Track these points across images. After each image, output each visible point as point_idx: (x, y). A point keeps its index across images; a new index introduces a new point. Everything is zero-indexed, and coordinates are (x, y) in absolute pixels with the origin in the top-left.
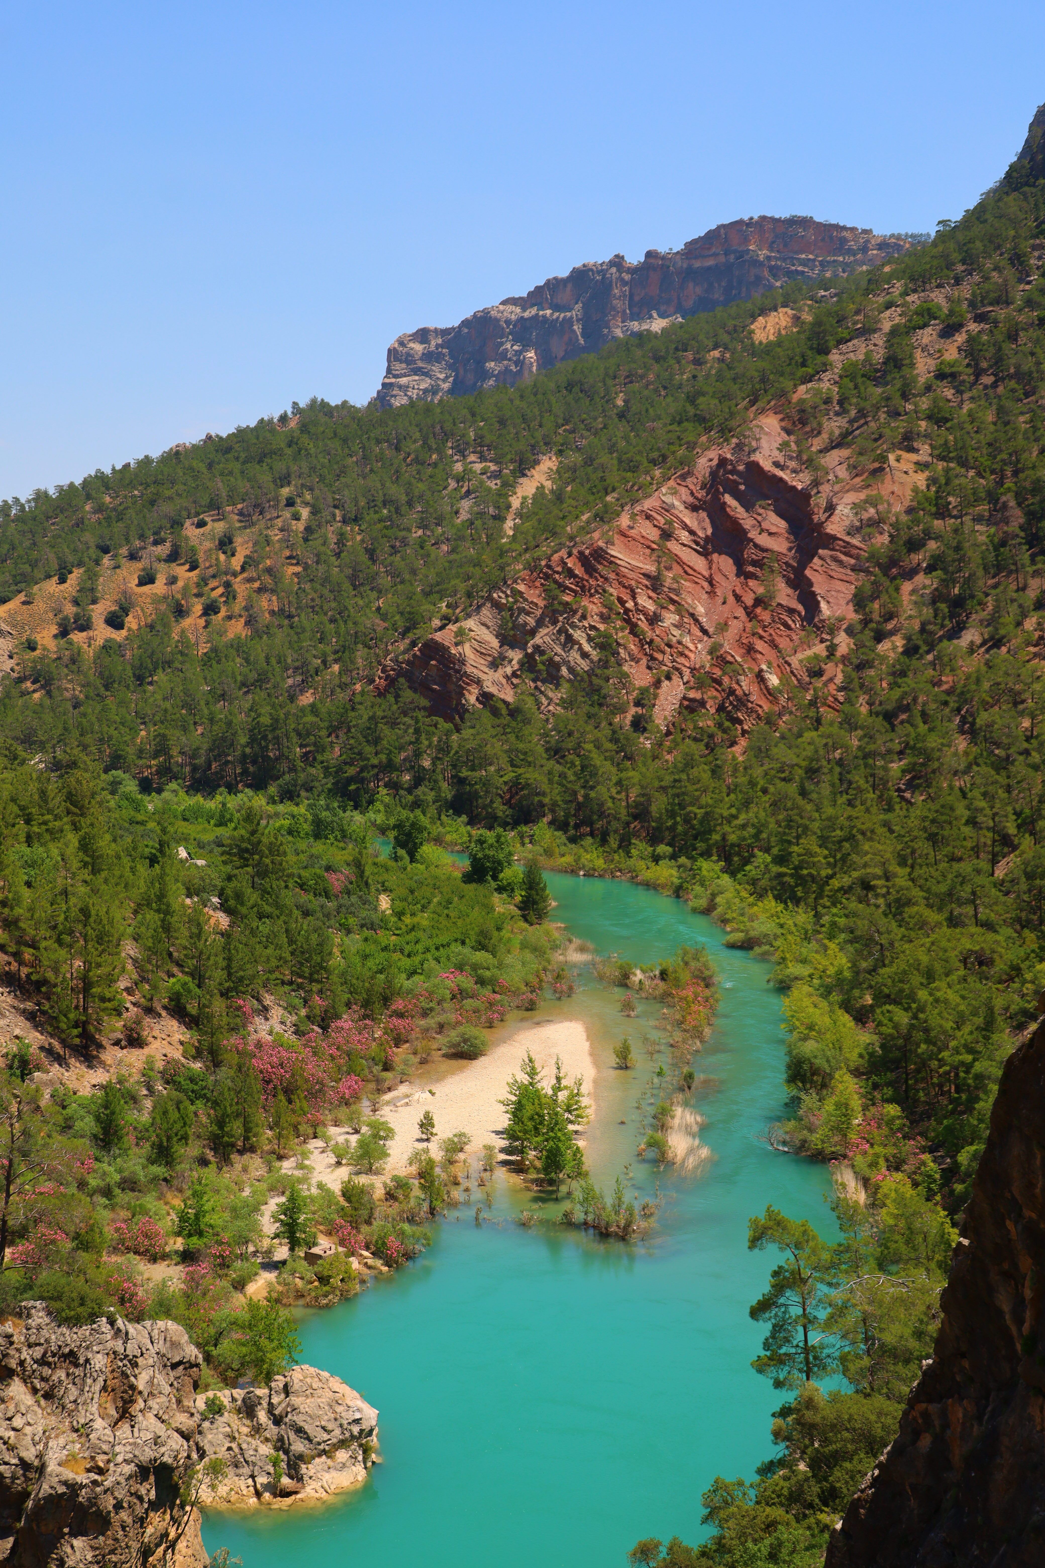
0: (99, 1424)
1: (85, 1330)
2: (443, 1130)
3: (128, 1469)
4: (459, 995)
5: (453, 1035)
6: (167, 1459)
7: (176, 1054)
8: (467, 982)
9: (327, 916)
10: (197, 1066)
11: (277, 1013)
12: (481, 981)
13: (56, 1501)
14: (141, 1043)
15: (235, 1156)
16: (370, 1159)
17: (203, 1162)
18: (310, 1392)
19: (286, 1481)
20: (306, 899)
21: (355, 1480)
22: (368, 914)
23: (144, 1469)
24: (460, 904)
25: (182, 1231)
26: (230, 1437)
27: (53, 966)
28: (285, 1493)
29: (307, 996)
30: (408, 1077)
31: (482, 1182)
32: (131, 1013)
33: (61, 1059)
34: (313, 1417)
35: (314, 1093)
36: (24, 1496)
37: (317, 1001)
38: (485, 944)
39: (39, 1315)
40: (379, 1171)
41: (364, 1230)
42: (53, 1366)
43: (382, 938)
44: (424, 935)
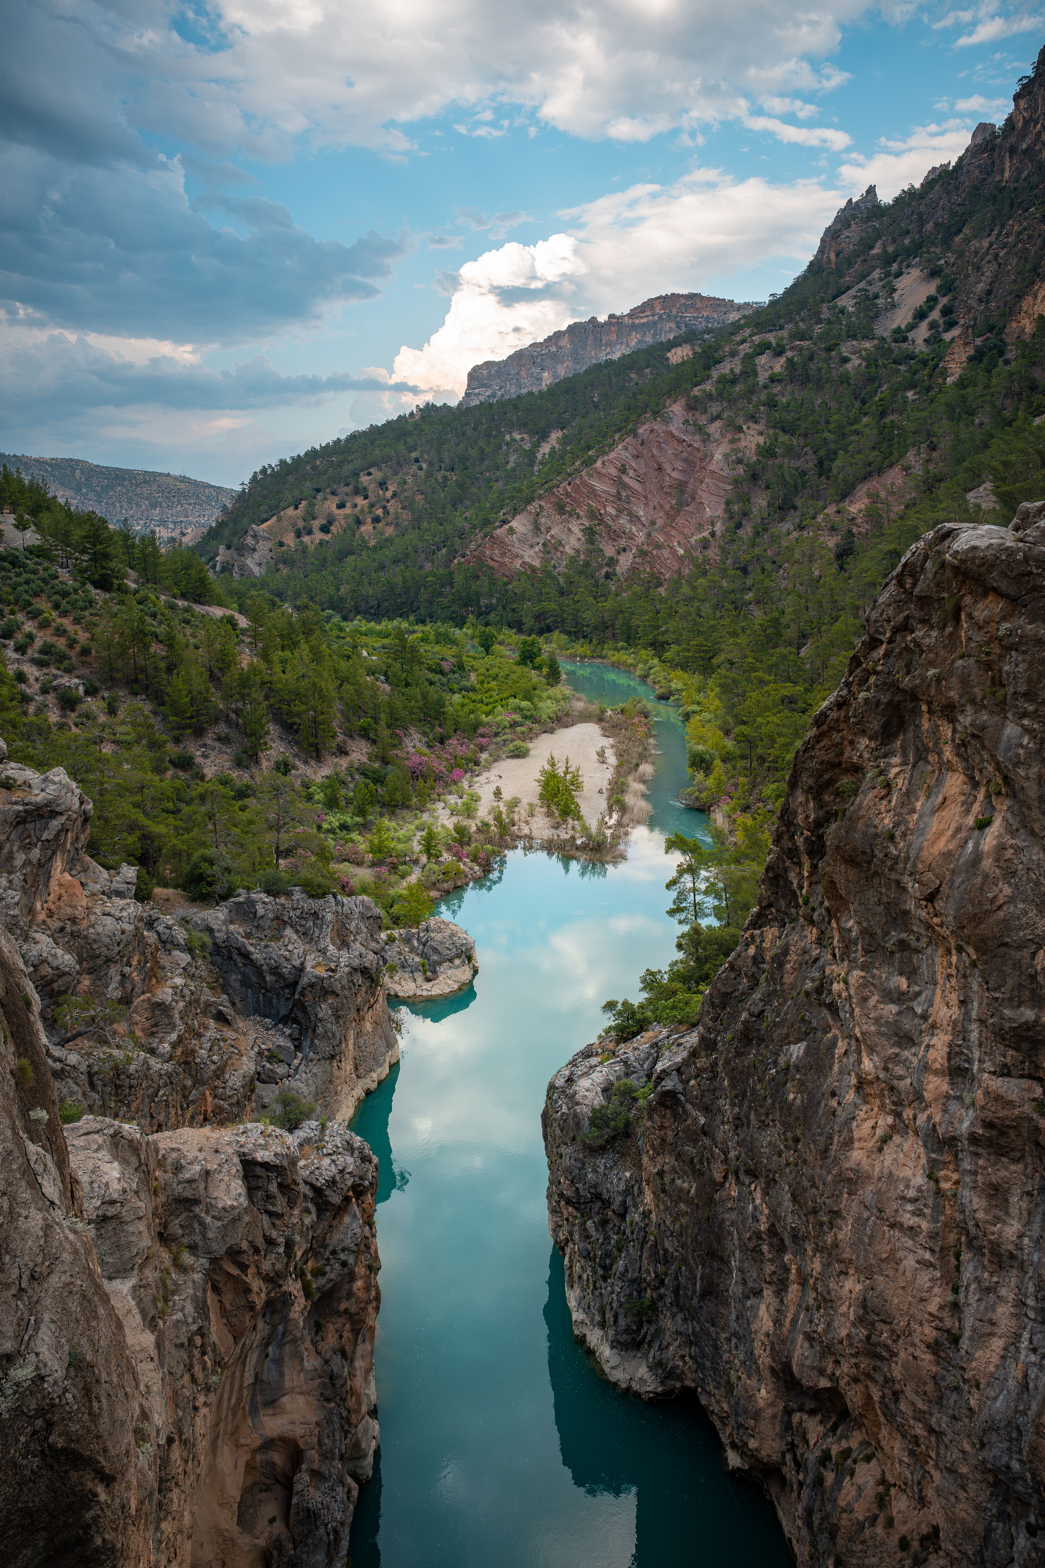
0: (331, 947)
1: (321, 901)
2: (507, 796)
3: (347, 970)
4: (514, 725)
5: (511, 746)
6: (367, 965)
7: (365, 759)
8: (517, 717)
9: (443, 684)
10: (376, 765)
11: (417, 736)
12: (526, 717)
13: (312, 985)
14: (347, 754)
15: (398, 811)
16: (469, 812)
17: (382, 815)
18: (439, 930)
19: (429, 974)
20: (431, 676)
21: (464, 974)
22: (464, 683)
23: (355, 970)
24: (514, 676)
25: (372, 851)
26: (400, 953)
27: (298, 715)
28: (428, 980)
29: (433, 727)
30: (488, 768)
31: (527, 823)
32: (340, 738)
33: (306, 762)
34: (442, 943)
35: (438, 778)
36: (296, 983)
37: (438, 730)
38: (528, 697)
39: (298, 894)
40: (474, 818)
41: (467, 848)
42: (306, 919)
43: (473, 695)
44: (494, 694)
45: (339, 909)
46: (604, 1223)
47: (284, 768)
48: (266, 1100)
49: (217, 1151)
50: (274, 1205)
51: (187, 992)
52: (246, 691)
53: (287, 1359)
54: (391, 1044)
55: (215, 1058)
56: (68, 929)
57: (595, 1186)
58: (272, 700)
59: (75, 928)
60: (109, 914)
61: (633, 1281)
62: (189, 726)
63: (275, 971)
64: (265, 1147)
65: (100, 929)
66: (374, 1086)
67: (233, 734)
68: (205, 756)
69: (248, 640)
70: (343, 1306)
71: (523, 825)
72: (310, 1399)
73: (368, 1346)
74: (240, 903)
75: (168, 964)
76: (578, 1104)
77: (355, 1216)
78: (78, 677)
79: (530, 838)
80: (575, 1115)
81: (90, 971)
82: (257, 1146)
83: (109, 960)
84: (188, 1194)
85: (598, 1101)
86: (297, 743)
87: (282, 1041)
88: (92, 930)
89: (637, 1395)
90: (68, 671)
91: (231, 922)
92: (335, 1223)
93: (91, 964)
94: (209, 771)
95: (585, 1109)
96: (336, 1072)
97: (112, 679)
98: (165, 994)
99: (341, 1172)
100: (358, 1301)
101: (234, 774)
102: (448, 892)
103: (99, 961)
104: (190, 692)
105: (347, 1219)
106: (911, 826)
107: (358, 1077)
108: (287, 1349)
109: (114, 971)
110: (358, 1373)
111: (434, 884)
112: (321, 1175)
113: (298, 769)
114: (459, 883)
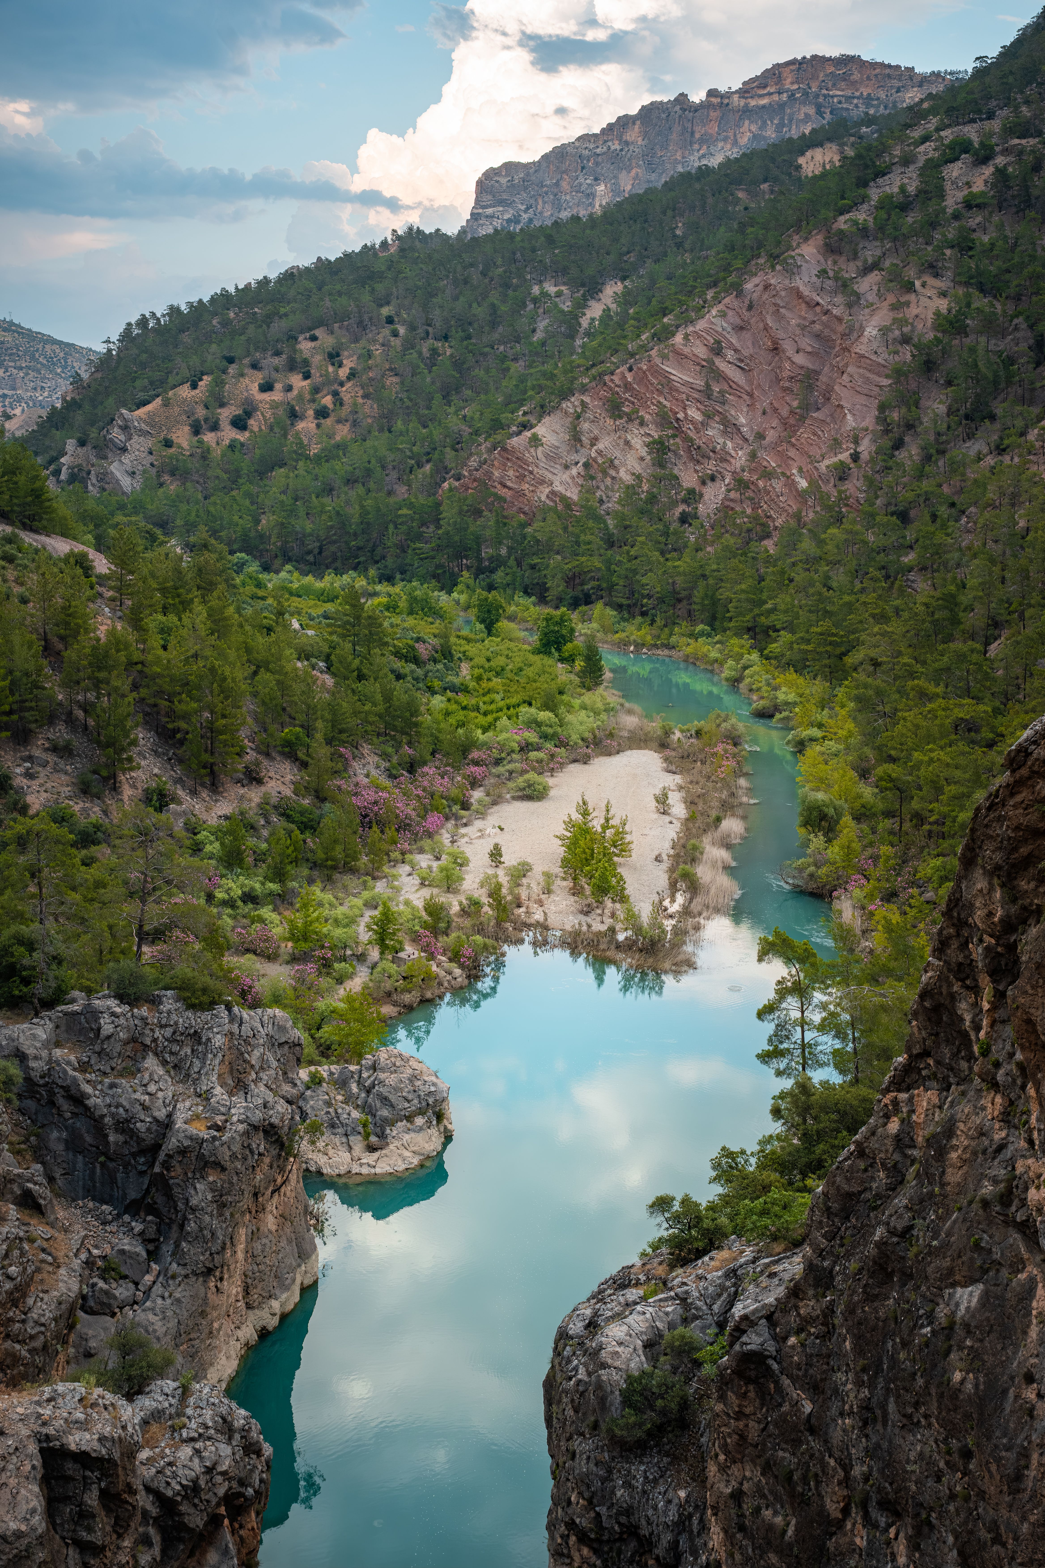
0: (218, 1090)
1: (206, 1016)
2: (510, 859)
3: (241, 1127)
4: (526, 748)
5: (521, 781)
6: (275, 1120)
7: (288, 792)
8: (532, 736)
9: (416, 679)
10: (306, 802)
11: (373, 759)
12: (545, 737)
13: (183, 1152)
14: (260, 781)
15: (337, 876)
16: (450, 883)
17: (311, 881)
18: (394, 1069)
19: (373, 1139)
20: (398, 665)
22: (451, 678)
23: (256, 1128)
24: (530, 672)
25: (293, 937)
26: (328, 1104)
27: (186, 716)
28: (371, 1149)
29: (398, 746)
30: (482, 815)
31: (541, 903)
32: (251, 756)
33: (194, 793)
34: (397, 1089)
36: (157, 1147)
37: (406, 750)
38: (549, 705)
39: (169, 1002)
40: (456, 892)
41: (443, 939)
42: (180, 1043)
43: (463, 699)
44: (497, 697)
45: (235, 1028)
47: (158, 799)
48: (93, 1344)
50: (90, 1530)
52: (102, 675)
54: (305, 1253)
55: (13, 1270)
57: (628, 1511)
58: (144, 692)
62: (8, 726)
63: (124, 1126)
64: (84, 1425)
66: (274, 1322)
67: (78, 742)
68: (29, 775)
69: (109, 594)
71: (534, 907)
74: (75, 1014)
76: (604, 1366)
77: (226, 1552)
79: (545, 927)
80: (599, 1386)
82: (72, 1424)
85: (638, 1362)
86: (181, 761)
87: (127, 1244)
91: (58, 1044)
94: (36, 800)
95: (615, 1376)
96: (212, 1297)
99: (209, 1470)
101: (77, 807)
102: (410, 1008)
104: (11, 672)
105: (212, 1557)
107: (249, 1307)
111: (389, 994)
112: (175, 1475)
113: (180, 803)
114: (429, 995)
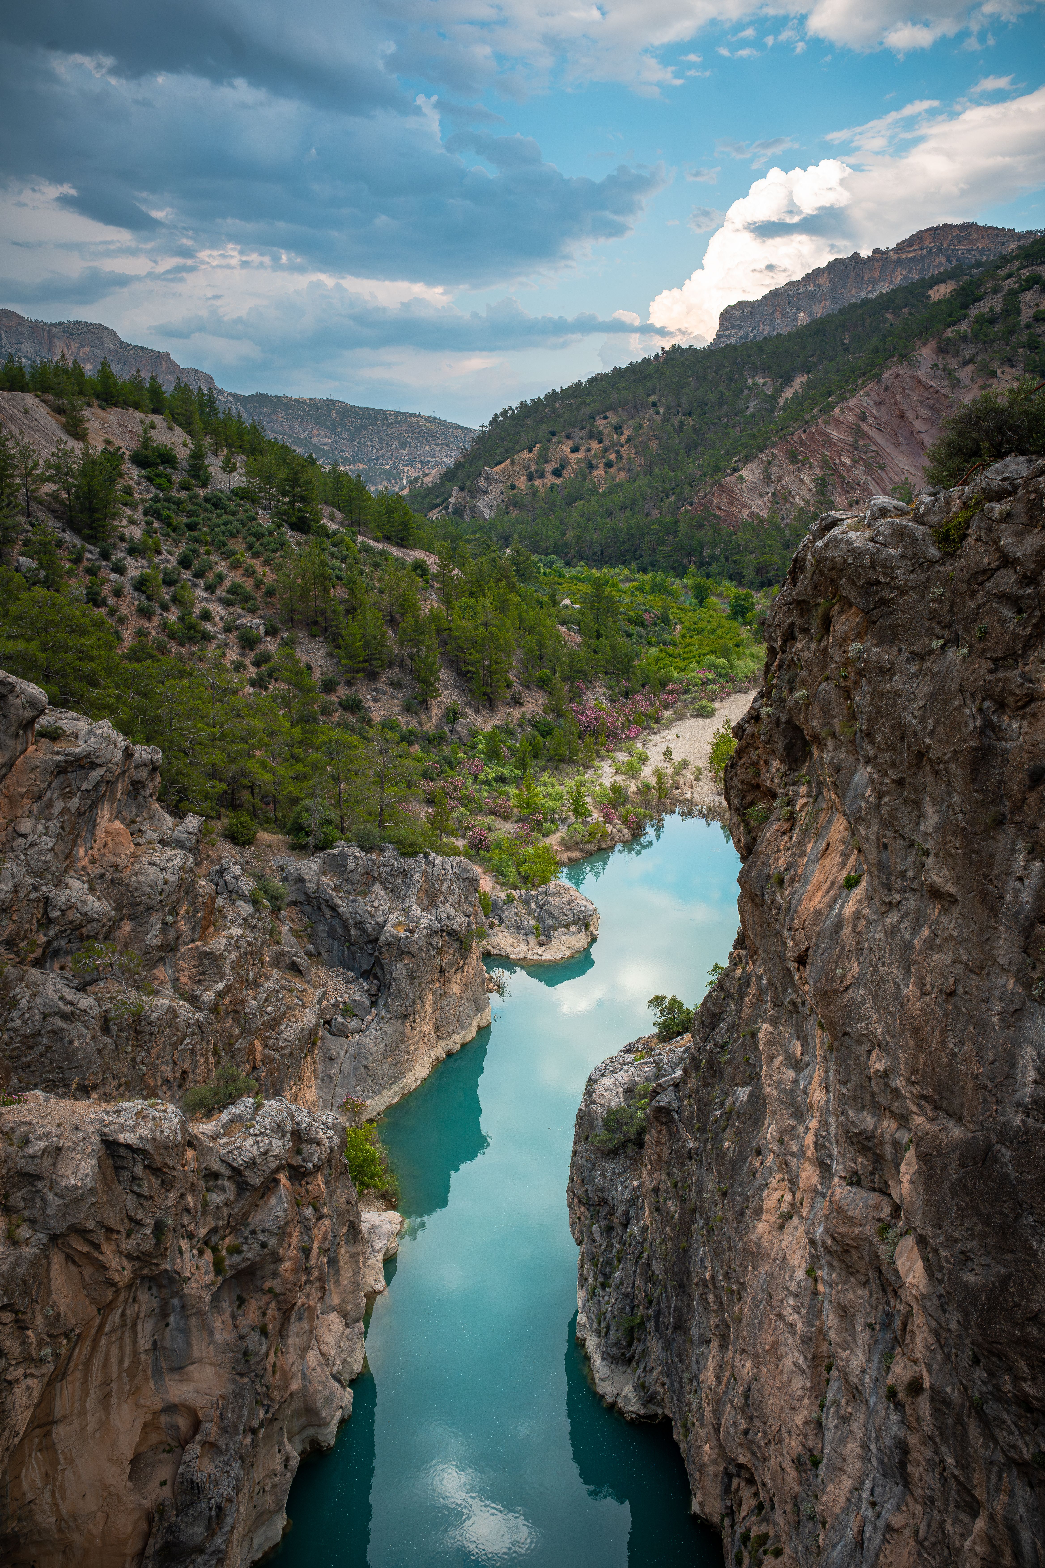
0: (416, 907)
1: (412, 860)
2: (677, 757)
3: (425, 931)
4: (706, 682)
5: (696, 705)
6: (455, 927)
7: (539, 711)
8: (711, 675)
9: (641, 637)
10: (550, 718)
11: (601, 689)
12: (720, 675)
13: (389, 944)
14: (521, 704)
15: (563, 766)
16: (632, 772)
17: (544, 769)
18: (558, 895)
19: (542, 938)
20: (629, 627)
21: (579, 941)
22: (666, 637)
23: (436, 932)
24: (720, 632)
25: (520, 806)
26: (517, 914)
27: (472, 663)
28: (541, 944)
29: (618, 682)
30: (668, 727)
31: (691, 787)
32: (517, 687)
33: (477, 711)
34: (559, 908)
35: (612, 734)
36: (377, 939)
37: (624, 683)
38: (726, 654)
39: (390, 851)
40: (637, 778)
41: (621, 809)
42: (395, 877)
43: (671, 650)
44: (694, 649)
45: (430, 869)
46: (610, 1229)
47: (453, 715)
48: (333, 1053)
49: (77, 1128)
50: (140, 1186)
51: (242, 943)
52: (421, 638)
53: (194, 1330)
54: (479, 1007)
55: (270, 1009)
56: (108, 876)
58: (449, 647)
59: (117, 876)
60: (154, 864)
61: (626, 1295)
62: (363, 670)
63: (360, 925)
64: (133, 1129)
65: (142, 878)
66: (458, 1047)
67: (406, 679)
68: (375, 700)
69: (437, 585)
70: (267, 1285)
71: (687, 789)
72: (220, 1371)
73: (305, 1325)
74: (334, 856)
75: (230, 914)
76: (593, 1103)
78: (260, 617)
79: (692, 802)
80: (590, 1114)
81: (132, 917)
82: (123, 1127)
83: (149, 908)
84: (30, 1169)
85: (617, 1101)
86: (471, 691)
87: (358, 996)
88: (134, 878)
89: (621, 1412)
90: (252, 611)
91: (325, 874)
92: (261, 1202)
93: (132, 911)
94: (377, 716)
95: (600, 1109)
97: (292, 620)
98: (218, 943)
100: (285, 1282)
101: (401, 720)
102: (590, 854)
103: (140, 909)
104: (364, 636)
105: (273, 1201)
106: (799, 872)
107: (439, 1037)
108: (193, 1321)
109: (155, 920)
110: (291, 1350)
111: (577, 844)
112: (240, 1155)
113: (466, 718)
114: (604, 845)
